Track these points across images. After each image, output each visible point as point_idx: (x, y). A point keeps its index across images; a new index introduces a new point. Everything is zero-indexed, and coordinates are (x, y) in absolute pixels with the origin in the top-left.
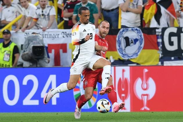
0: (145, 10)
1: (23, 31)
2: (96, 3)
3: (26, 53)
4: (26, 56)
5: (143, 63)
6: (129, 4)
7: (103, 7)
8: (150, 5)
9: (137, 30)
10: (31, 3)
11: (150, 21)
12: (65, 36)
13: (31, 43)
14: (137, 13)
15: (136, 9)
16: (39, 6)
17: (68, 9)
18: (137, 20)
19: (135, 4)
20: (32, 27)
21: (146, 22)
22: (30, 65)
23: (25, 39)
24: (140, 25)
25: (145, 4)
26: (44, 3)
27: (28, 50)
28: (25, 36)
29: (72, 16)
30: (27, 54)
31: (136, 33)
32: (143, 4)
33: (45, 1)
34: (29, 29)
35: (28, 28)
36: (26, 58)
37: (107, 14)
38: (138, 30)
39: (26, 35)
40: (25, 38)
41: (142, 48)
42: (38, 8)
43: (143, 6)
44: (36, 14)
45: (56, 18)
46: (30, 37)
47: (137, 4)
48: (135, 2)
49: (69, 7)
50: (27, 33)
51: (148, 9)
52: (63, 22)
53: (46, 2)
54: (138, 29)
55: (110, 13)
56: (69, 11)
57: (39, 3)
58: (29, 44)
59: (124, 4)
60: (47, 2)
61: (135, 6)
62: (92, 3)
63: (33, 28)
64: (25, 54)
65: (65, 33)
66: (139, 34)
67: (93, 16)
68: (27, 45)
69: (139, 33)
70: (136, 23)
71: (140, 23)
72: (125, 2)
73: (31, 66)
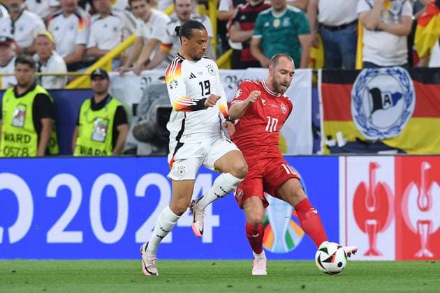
0: (419, 28)
1: (138, 74)
2: (305, 10)
4: (143, 129)
5: (411, 150)
6: (382, 12)
7: (322, 19)
8: (429, 16)
9: (398, 72)
10: (157, 9)
11: (428, 53)
12: (233, 85)
13: (156, 101)
14: (399, 34)
15: (397, 26)
16: (174, 15)
17: (242, 22)
18: (399, 49)
19: (396, 12)
20: (159, 63)
21: (421, 54)
22: (153, 152)
24: (405, 61)
25: (418, 14)
26: (185, 9)
27: (148, 117)
28: (142, 84)
29: (250, 39)
30: (145, 125)
31: (396, 79)
32: (415, 12)
33: (188, 5)
34: (151, 69)
35: (149, 66)
36: (142, 134)
37: (331, 35)
38: (401, 74)
39: (144, 81)
40: (142, 89)
41: (410, 115)
42: (173, 21)
43: (413, 18)
44: (168, 33)
45: (213, 45)
46: (153, 86)
47: (399, 14)
48: (395, 8)
49: (243, 17)
50: (147, 77)
51: (425, 25)
52: (229, 52)
53: (190, 8)
54: (402, 70)
55: (336, 32)
56: (243, 29)
57: (175, 10)
58: (150, 103)
60: (193, 8)
61: (396, 17)
62: (297, 10)
63: (159, 66)
65: (234, 79)
66: (403, 81)
67: (298, 39)
68: (145, 104)
69: (405, 80)
70: (397, 57)
71: (406, 56)
72: (371, 7)
73: (154, 154)
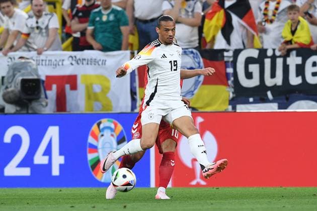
0: (206, 21)
1: (5, 55)
2: (125, 9)
3: (10, 90)
4: (11, 95)
5: (201, 108)
6: (180, 10)
7: (137, 15)
8: (214, 13)
9: (192, 52)
10: (19, 8)
11: (214, 39)
12: (74, 62)
13: (19, 74)
14: (192, 25)
15: (191, 19)
16: (31, 13)
17: (79, 17)
18: (192, 36)
19: (190, 10)
20: (20, 48)
21: (208, 40)
22: (17, 111)
23: (7, 67)
24: (197, 45)
25: (205, 11)
26: (39, 8)
27: (13, 85)
28: (8, 62)
29: (86, 29)
30: (12, 91)
31: (191, 58)
32: (203, 10)
33: (41, 5)
34: (15, 51)
35: (13, 49)
36: (10, 98)
37: (143, 26)
38: (194, 54)
39: (10, 60)
40: (8, 65)
41: (201, 83)
42: (30, 17)
43: (202, 14)
44: (27, 26)
45: (59, 34)
46: (15, 64)
47: (193, 11)
48: (189, 7)
49: (80, 14)
50: (12, 57)
51: (211, 19)
52: (70, 40)
53: (43, 7)
54: (195, 51)
55: (147, 25)
56: (81, 22)
57: (32, 9)
58: (14, 76)
59: (171, 10)
60: (45, 7)
61: (190, 14)
62: (119, 9)
63: (20, 50)
64: (8, 93)
65: (74, 58)
66: (196, 60)
67: (120, 29)
68: (11, 77)
69: (197, 58)
70: (191, 42)
71: (197, 41)
72: (173, 6)
73: (18, 112)
